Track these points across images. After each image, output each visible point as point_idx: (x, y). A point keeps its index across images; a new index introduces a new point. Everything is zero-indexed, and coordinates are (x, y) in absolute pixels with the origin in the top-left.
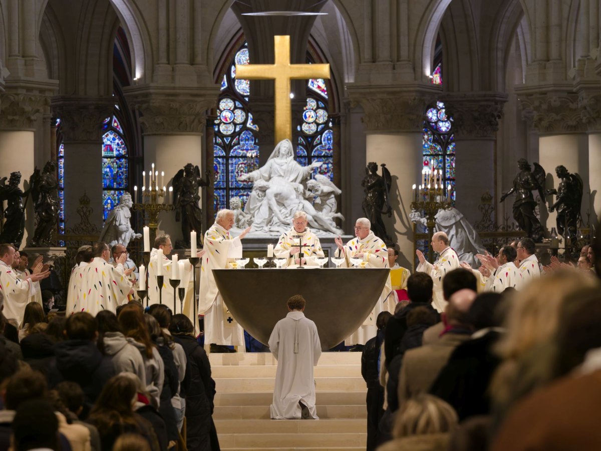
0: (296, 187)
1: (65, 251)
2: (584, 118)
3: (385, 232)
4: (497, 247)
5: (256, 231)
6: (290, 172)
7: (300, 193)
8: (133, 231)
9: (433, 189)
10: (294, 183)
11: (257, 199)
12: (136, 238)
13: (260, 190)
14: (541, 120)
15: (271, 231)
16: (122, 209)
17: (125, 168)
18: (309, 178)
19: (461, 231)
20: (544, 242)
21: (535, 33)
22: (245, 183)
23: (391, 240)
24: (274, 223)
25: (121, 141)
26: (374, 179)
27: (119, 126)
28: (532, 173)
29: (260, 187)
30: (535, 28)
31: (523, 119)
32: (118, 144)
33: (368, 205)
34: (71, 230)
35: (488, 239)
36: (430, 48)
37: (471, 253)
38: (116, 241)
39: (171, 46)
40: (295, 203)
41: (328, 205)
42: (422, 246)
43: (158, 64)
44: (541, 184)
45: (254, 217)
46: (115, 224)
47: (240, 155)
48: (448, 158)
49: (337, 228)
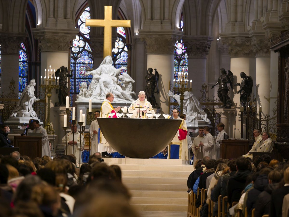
0: (113, 79)
1: (3, 106)
2: (255, 50)
3: (155, 101)
4: (209, 110)
5: (94, 99)
6: (110, 71)
7: (115, 81)
8: (36, 97)
9: (183, 81)
10: (112, 77)
11: (95, 84)
12: (37, 101)
13: (96, 80)
14: (232, 50)
15: (101, 99)
16: (31, 87)
17: (27, 67)
18: (119, 74)
19: (192, 102)
20: (232, 108)
21: (230, 8)
22: (83, 76)
23: (158, 105)
24: (102, 96)
25: (25, 54)
26: (151, 76)
27: (24, 47)
28: (227, 75)
29: (96, 78)
30: (230, 6)
31: (219, 49)
32: (23, 55)
33: (148, 88)
34: (5, 96)
35: (205, 106)
36: (179, 14)
37: (196, 112)
38: (27, 102)
39: (55, 10)
40: (112, 86)
41: (128, 88)
42: (172, 108)
43: (49, 18)
44: (231, 80)
45: (93, 92)
46: (27, 94)
47: (82, 62)
48: (181, 67)
49: (132, 99)
